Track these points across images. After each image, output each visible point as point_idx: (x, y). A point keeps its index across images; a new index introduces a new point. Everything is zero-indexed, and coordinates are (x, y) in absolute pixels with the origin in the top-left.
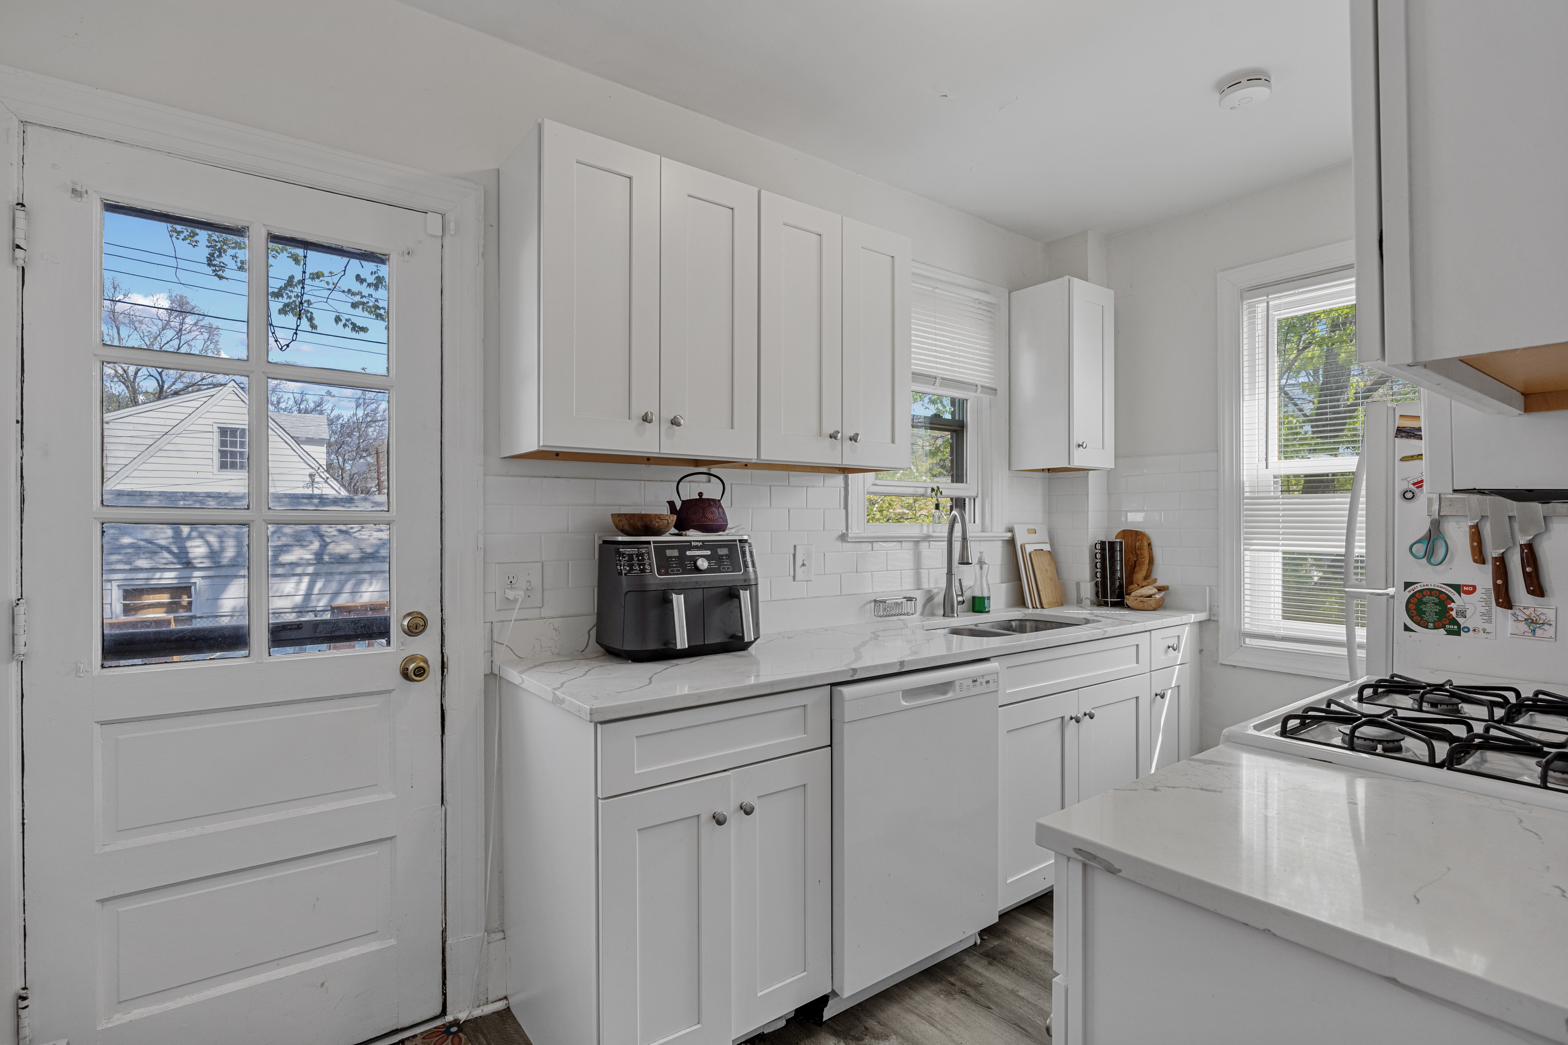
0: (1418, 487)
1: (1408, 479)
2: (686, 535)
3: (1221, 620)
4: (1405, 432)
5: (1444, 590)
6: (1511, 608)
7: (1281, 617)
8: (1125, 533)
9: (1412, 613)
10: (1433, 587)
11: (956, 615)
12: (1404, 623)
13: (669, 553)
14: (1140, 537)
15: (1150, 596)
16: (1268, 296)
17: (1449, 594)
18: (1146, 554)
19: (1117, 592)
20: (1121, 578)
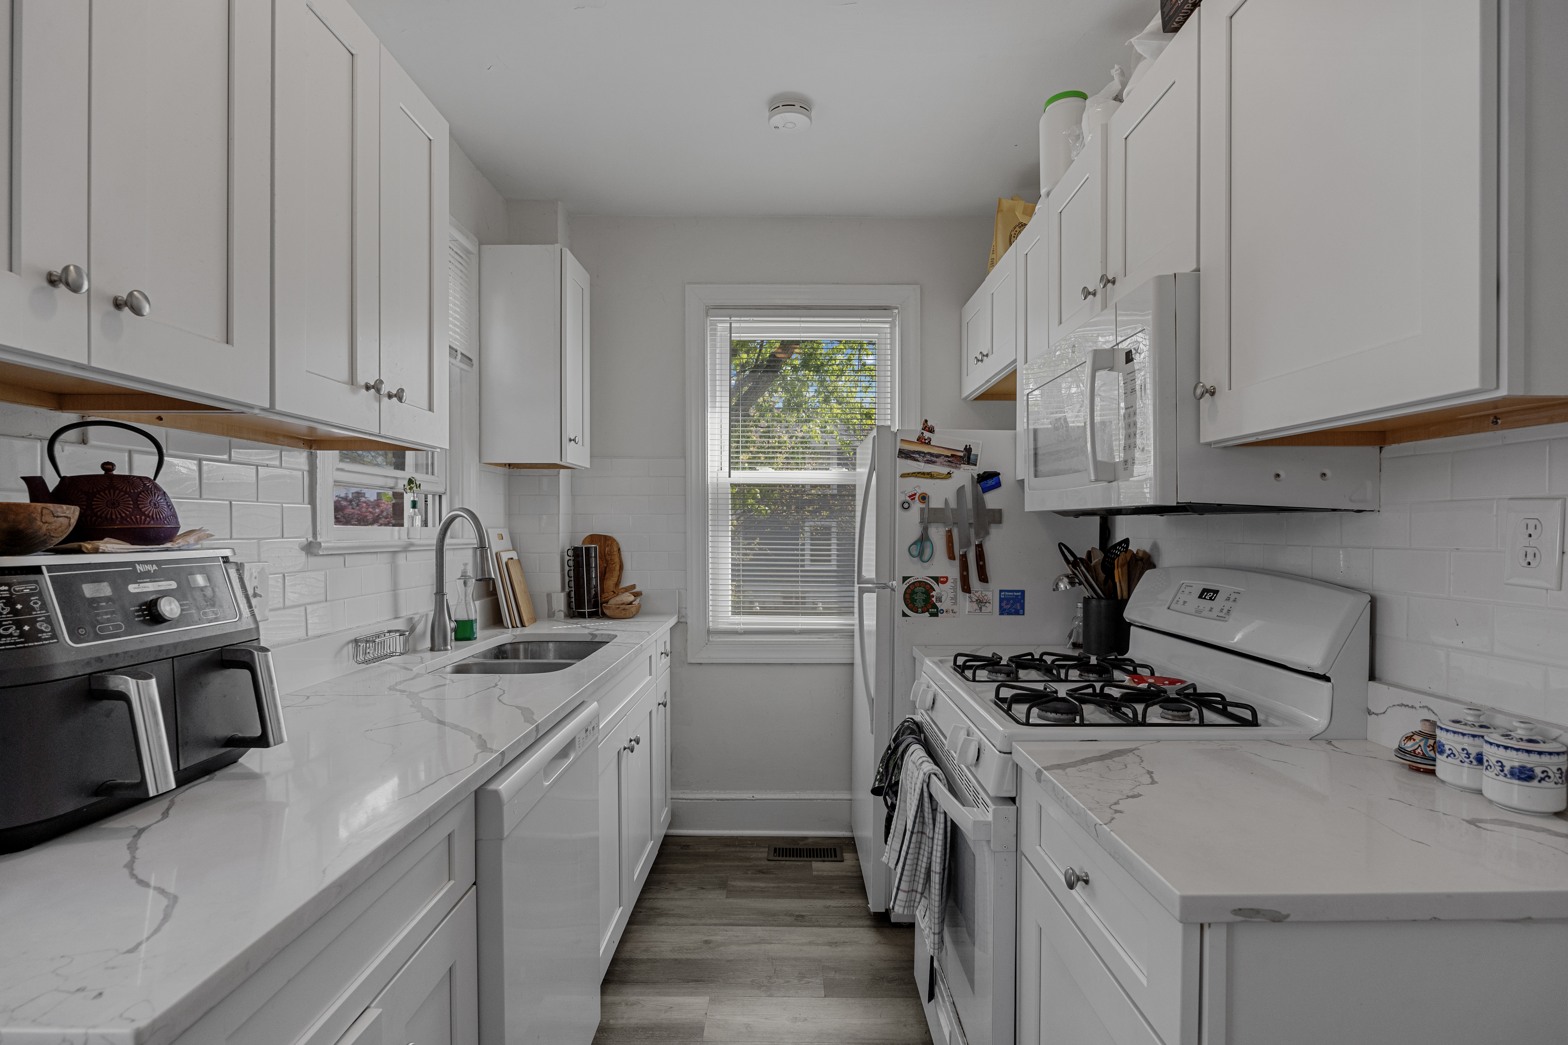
0: (912, 499)
1: (906, 493)
2: (96, 551)
3: (689, 621)
4: (904, 453)
5: (928, 582)
6: (970, 592)
7: (730, 613)
8: (593, 538)
9: (908, 602)
10: (921, 580)
11: (449, 647)
12: (903, 611)
13: (89, 590)
14: (610, 542)
15: (631, 603)
16: (730, 318)
17: (933, 585)
18: (617, 560)
19: (592, 602)
20: (596, 587)
